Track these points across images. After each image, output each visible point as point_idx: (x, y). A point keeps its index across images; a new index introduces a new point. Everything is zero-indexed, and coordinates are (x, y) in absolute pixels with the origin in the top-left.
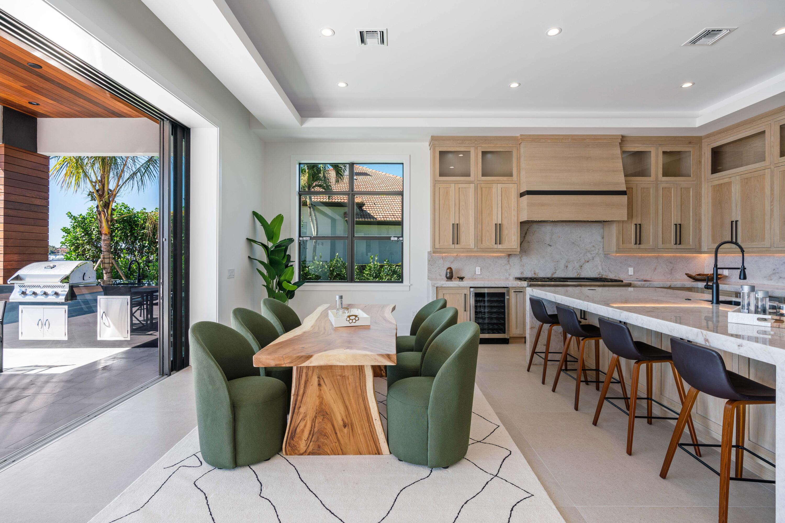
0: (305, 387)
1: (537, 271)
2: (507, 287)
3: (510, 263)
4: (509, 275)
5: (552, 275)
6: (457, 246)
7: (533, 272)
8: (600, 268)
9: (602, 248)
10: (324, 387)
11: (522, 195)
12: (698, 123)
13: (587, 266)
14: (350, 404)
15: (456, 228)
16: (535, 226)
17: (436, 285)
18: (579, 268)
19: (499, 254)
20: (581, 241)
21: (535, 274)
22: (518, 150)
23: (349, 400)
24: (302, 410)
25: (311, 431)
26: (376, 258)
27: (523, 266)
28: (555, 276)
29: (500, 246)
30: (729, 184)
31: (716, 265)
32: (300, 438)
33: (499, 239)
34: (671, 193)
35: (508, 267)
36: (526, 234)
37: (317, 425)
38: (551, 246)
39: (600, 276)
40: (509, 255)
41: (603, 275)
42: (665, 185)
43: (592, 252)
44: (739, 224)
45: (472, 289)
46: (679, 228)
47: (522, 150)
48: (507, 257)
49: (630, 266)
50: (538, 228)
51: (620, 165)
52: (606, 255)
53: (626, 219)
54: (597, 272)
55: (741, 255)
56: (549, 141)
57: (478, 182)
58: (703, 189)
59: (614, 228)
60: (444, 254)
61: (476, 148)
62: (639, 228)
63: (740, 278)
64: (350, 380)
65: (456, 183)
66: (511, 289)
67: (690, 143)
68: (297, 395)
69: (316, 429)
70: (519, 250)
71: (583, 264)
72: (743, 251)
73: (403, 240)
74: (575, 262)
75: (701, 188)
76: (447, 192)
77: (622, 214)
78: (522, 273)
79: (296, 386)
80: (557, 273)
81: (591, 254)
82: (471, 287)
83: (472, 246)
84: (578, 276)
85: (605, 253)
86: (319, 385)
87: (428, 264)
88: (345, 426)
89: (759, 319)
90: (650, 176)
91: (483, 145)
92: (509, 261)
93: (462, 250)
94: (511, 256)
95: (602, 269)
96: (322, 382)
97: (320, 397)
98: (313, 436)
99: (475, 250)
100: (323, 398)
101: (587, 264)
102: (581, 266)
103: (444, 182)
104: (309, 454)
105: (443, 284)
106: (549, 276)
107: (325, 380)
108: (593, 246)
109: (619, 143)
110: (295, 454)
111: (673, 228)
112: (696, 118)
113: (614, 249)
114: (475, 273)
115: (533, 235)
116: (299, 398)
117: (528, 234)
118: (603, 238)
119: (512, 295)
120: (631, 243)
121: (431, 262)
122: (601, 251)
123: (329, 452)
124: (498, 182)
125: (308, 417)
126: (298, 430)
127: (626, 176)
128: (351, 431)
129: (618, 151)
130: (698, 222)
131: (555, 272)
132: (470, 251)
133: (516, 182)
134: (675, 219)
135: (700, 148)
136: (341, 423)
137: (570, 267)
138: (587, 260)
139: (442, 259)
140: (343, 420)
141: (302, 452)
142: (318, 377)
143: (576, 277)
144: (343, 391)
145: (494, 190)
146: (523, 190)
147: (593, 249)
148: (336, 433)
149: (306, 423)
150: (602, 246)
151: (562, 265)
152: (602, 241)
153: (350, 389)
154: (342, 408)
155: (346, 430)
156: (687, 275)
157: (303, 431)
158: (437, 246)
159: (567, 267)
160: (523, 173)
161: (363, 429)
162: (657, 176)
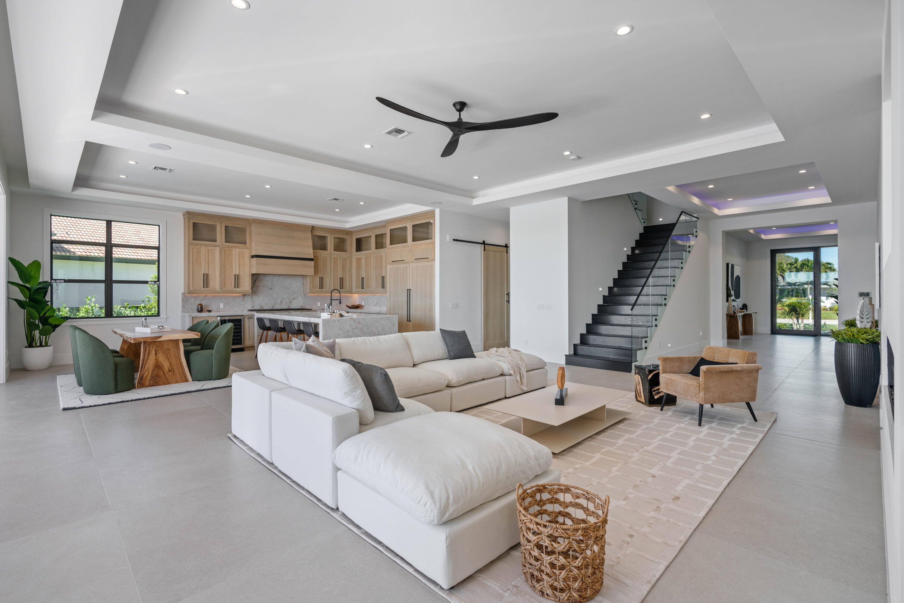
0: (148, 356)
1: (263, 305)
2: (243, 316)
3: (245, 300)
4: (244, 308)
5: (273, 307)
6: (206, 289)
7: (260, 306)
9: (302, 291)
10: (159, 355)
11: (253, 257)
12: (347, 227)
14: (173, 361)
15: (206, 276)
16: (262, 276)
17: (192, 316)
18: (290, 303)
19: (237, 295)
20: (290, 286)
21: (261, 307)
22: (250, 227)
23: (172, 359)
24: (146, 367)
25: (151, 376)
27: (254, 302)
28: (275, 308)
29: (237, 289)
30: (361, 258)
31: (331, 299)
32: (146, 380)
33: (237, 284)
34: (338, 260)
35: (243, 303)
36: (255, 281)
37: (154, 372)
38: (272, 289)
40: (244, 295)
41: (304, 307)
42: (335, 256)
43: (297, 293)
44: (364, 279)
45: (219, 318)
46: (342, 280)
47: (253, 229)
48: (243, 296)
49: (319, 301)
51: (310, 243)
52: (305, 295)
53: (313, 275)
54: (301, 306)
56: (270, 225)
57: (222, 246)
58: (353, 259)
59: (308, 279)
60: (195, 295)
61: (221, 224)
62: (321, 279)
64: (172, 350)
65: (206, 245)
66: (245, 317)
67: (347, 234)
68: (144, 360)
69: (154, 375)
70: (251, 292)
72: (340, 293)
73: (159, 284)
74: (287, 300)
75: (352, 259)
76: (199, 252)
77: (311, 271)
78: (253, 307)
79: (143, 356)
80: (276, 306)
82: (218, 316)
83: (218, 288)
84: (289, 308)
85: (305, 294)
86: (156, 354)
87: (182, 302)
88: (170, 371)
89: (328, 314)
90: (327, 250)
91: (226, 222)
92: (244, 299)
93: (210, 292)
95: (303, 304)
96: (157, 353)
97: (157, 360)
98: (153, 377)
99: (220, 291)
100: (158, 360)
101: (294, 300)
103: (197, 244)
104: (151, 386)
105: (197, 315)
106: (271, 308)
107: (159, 351)
108: (298, 290)
109: (311, 230)
110: (143, 387)
111: (339, 279)
113: (308, 291)
114: (219, 308)
116: (145, 361)
117: (257, 281)
119: (247, 320)
120: (317, 288)
121: (185, 300)
122: (302, 293)
123: (161, 384)
124: (237, 247)
125: (150, 369)
126: (144, 376)
127: (314, 249)
128: (173, 373)
129: (309, 235)
130: (351, 277)
132: (217, 292)
133: (249, 248)
134: (340, 275)
135: (352, 237)
136: (168, 370)
137: (284, 303)
138: (294, 298)
139: (193, 298)
140: (169, 369)
141: (147, 386)
142: (155, 351)
144: (168, 356)
145: (233, 252)
146: (254, 253)
147: (298, 291)
148: (165, 375)
149: (149, 372)
150: (302, 289)
151: (279, 301)
152: (302, 286)
153: (172, 355)
154: (168, 364)
155: (170, 373)
156: (347, 306)
157: (147, 376)
158: (191, 289)
159: (281, 302)
160: (253, 243)
161: (179, 371)
162: (331, 250)
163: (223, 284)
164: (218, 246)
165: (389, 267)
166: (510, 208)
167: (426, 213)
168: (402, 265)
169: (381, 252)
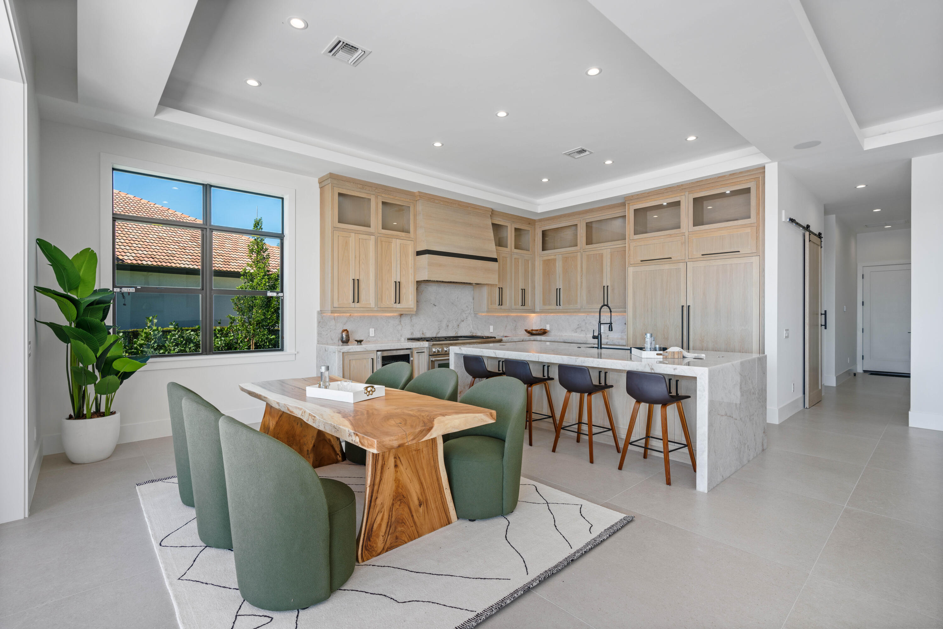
0: (382, 473)
1: (425, 332)
2: (410, 349)
3: (402, 323)
4: (401, 336)
5: (437, 334)
6: (357, 305)
7: (421, 332)
8: (471, 327)
9: (472, 308)
10: (401, 468)
11: (419, 253)
12: (540, 210)
13: (463, 325)
14: (425, 479)
15: (356, 283)
16: (426, 284)
17: (342, 351)
18: (457, 327)
19: (392, 314)
20: (458, 301)
21: (423, 334)
22: (414, 205)
23: (424, 474)
24: (379, 502)
25: (388, 523)
26: (155, 321)
27: (413, 326)
28: (439, 335)
29: (398, 306)
30: (555, 260)
31: (600, 322)
32: (378, 536)
33: (398, 300)
34: (519, 263)
35: (399, 327)
37: (394, 513)
38: (436, 306)
39: (472, 333)
40: (401, 315)
41: (473, 333)
42: (515, 256)
43: (466, 312)
44: (561, 291)
45: (379, 353)
46: (524, 292)
47: (418, 208)
48: (399, 317)
49: (491, 324)
50: (425, 288)
51: (492, 236)
52: (477, 315)
54: (469, 331)
55: (610, 314)
56: (442, 203)
57: (379, 235)
58: (537, 263)
59: (485, 290)
60: (336, 314)
61: (377, 197)
62: (501, 291)
63: (609, 330)
64: (424, 452)
65: (357, 232)
66: (414, 350)
68: (374, 485)
69: (393, 519)
70: (415, 309)
71: (460, 323)
72: (611, 312)
73: (283, 296)
74: (454, 322)
75: (536, 261)
76: (346, 242)
77: (493, 278)
78: (412, 333)
79: (372, 474)
80: (440, 333)
81: (465, 314)
82: (377, 351)
83: (373, 305)
84: (456, 335)
86: (396, 466)
87: (318, 326)
88: (420, 505)
90: (507, 247)
91: (383, 195)
92: (400, 322)
93: (362, 309)
94: (402, 316)
96: (398, 462)
97: (397, 481)
98: (390, 527)
99: (375, 309)
100: (399, 480)
101: (462, 323)
102: (459, 325)
103: (344, 230)
104: (387, 551)
105: (349, 349)
106: (434, 335)
107: (402, 459)
108: (467, 306)
109: (490, 215)
110: (373, 556)
111: (520, 291)
112: (539, 205)
113: (485, 309)
114: (369, 336)
115: (422, 294)
116: (376, 487)
118: (473, 299)
119: (415, 355)
120: (495, 304)
121: (321, 323)
122: (472, 312)
123: (406, 540)
124: (397, 237)
125: (385, 507)
126: (375, 526)
127: (496, 245)
128: (425, 508)
129: (490, 223)
130: (534, 288)
131: (439, 332)
132: (370, 310)
133: (414, 240)
134: (521, 284)
135: (536, 229)
136: (417, 502)
138: (462, 319)
139: (333, 320)
140: (419, 499)
141: (379, 551)
142: (395, 458)
143: (455, 336)
144: (418, 467)
145: (393, 245)
146: (421, 247)
147: (467, 309)
148: (412, 516)
149: (383, 515)
150: (473, 306)
151: (444, 324)
152: (473, 302)
153: (424, 462)
154: (417, 486)
155: (421, 510)
156: (526, 330)
157: (380, 525)
158: (336, 305)
159: (448, 326)
160: (419, 231)
161: (436, 502)
162: (511, 247)
163: (379, 297)
164: (371, 234)
165: (631, 271)
166: (912, 159)
167: (731, 175)
168: (666, 267)
169: (599, 248)
